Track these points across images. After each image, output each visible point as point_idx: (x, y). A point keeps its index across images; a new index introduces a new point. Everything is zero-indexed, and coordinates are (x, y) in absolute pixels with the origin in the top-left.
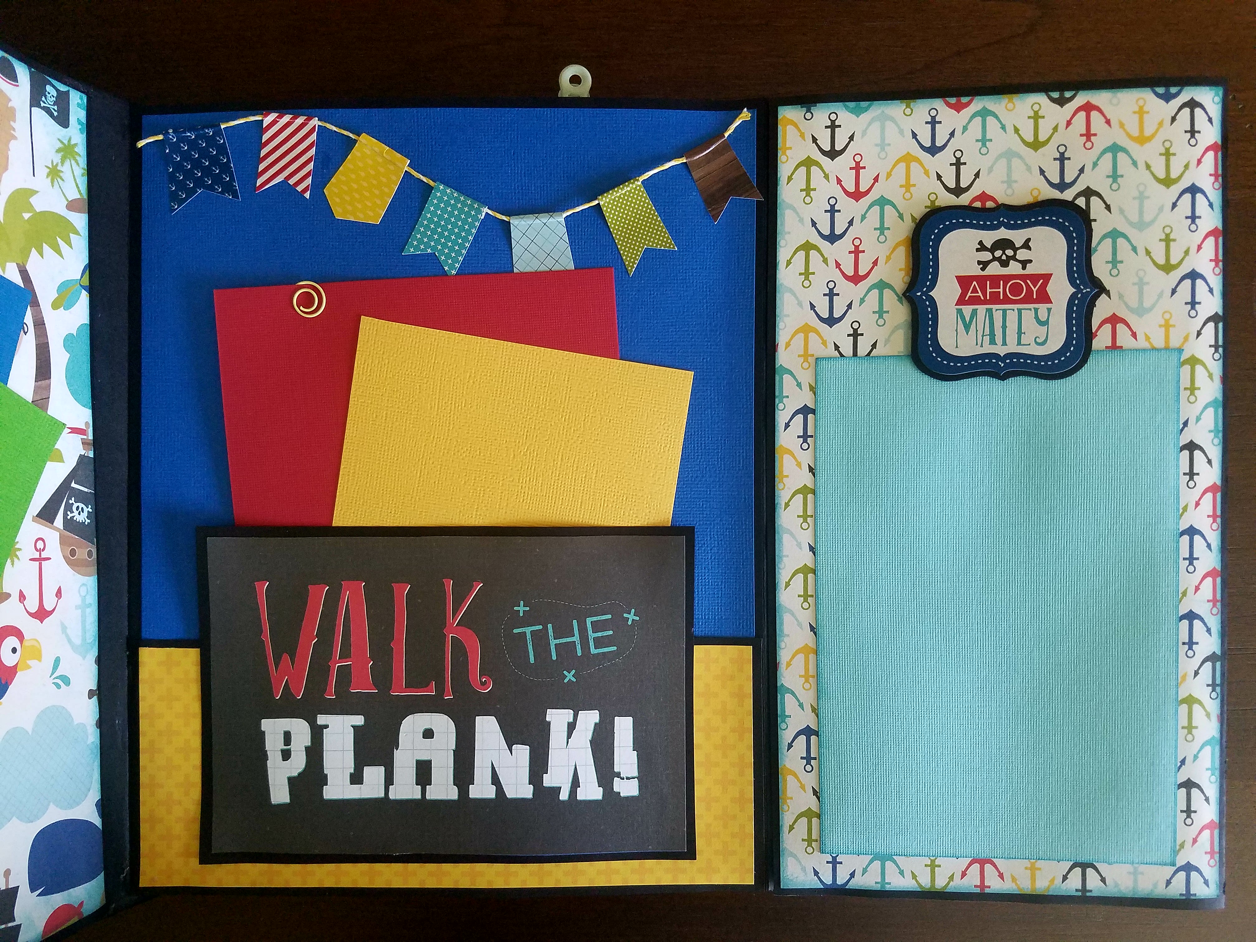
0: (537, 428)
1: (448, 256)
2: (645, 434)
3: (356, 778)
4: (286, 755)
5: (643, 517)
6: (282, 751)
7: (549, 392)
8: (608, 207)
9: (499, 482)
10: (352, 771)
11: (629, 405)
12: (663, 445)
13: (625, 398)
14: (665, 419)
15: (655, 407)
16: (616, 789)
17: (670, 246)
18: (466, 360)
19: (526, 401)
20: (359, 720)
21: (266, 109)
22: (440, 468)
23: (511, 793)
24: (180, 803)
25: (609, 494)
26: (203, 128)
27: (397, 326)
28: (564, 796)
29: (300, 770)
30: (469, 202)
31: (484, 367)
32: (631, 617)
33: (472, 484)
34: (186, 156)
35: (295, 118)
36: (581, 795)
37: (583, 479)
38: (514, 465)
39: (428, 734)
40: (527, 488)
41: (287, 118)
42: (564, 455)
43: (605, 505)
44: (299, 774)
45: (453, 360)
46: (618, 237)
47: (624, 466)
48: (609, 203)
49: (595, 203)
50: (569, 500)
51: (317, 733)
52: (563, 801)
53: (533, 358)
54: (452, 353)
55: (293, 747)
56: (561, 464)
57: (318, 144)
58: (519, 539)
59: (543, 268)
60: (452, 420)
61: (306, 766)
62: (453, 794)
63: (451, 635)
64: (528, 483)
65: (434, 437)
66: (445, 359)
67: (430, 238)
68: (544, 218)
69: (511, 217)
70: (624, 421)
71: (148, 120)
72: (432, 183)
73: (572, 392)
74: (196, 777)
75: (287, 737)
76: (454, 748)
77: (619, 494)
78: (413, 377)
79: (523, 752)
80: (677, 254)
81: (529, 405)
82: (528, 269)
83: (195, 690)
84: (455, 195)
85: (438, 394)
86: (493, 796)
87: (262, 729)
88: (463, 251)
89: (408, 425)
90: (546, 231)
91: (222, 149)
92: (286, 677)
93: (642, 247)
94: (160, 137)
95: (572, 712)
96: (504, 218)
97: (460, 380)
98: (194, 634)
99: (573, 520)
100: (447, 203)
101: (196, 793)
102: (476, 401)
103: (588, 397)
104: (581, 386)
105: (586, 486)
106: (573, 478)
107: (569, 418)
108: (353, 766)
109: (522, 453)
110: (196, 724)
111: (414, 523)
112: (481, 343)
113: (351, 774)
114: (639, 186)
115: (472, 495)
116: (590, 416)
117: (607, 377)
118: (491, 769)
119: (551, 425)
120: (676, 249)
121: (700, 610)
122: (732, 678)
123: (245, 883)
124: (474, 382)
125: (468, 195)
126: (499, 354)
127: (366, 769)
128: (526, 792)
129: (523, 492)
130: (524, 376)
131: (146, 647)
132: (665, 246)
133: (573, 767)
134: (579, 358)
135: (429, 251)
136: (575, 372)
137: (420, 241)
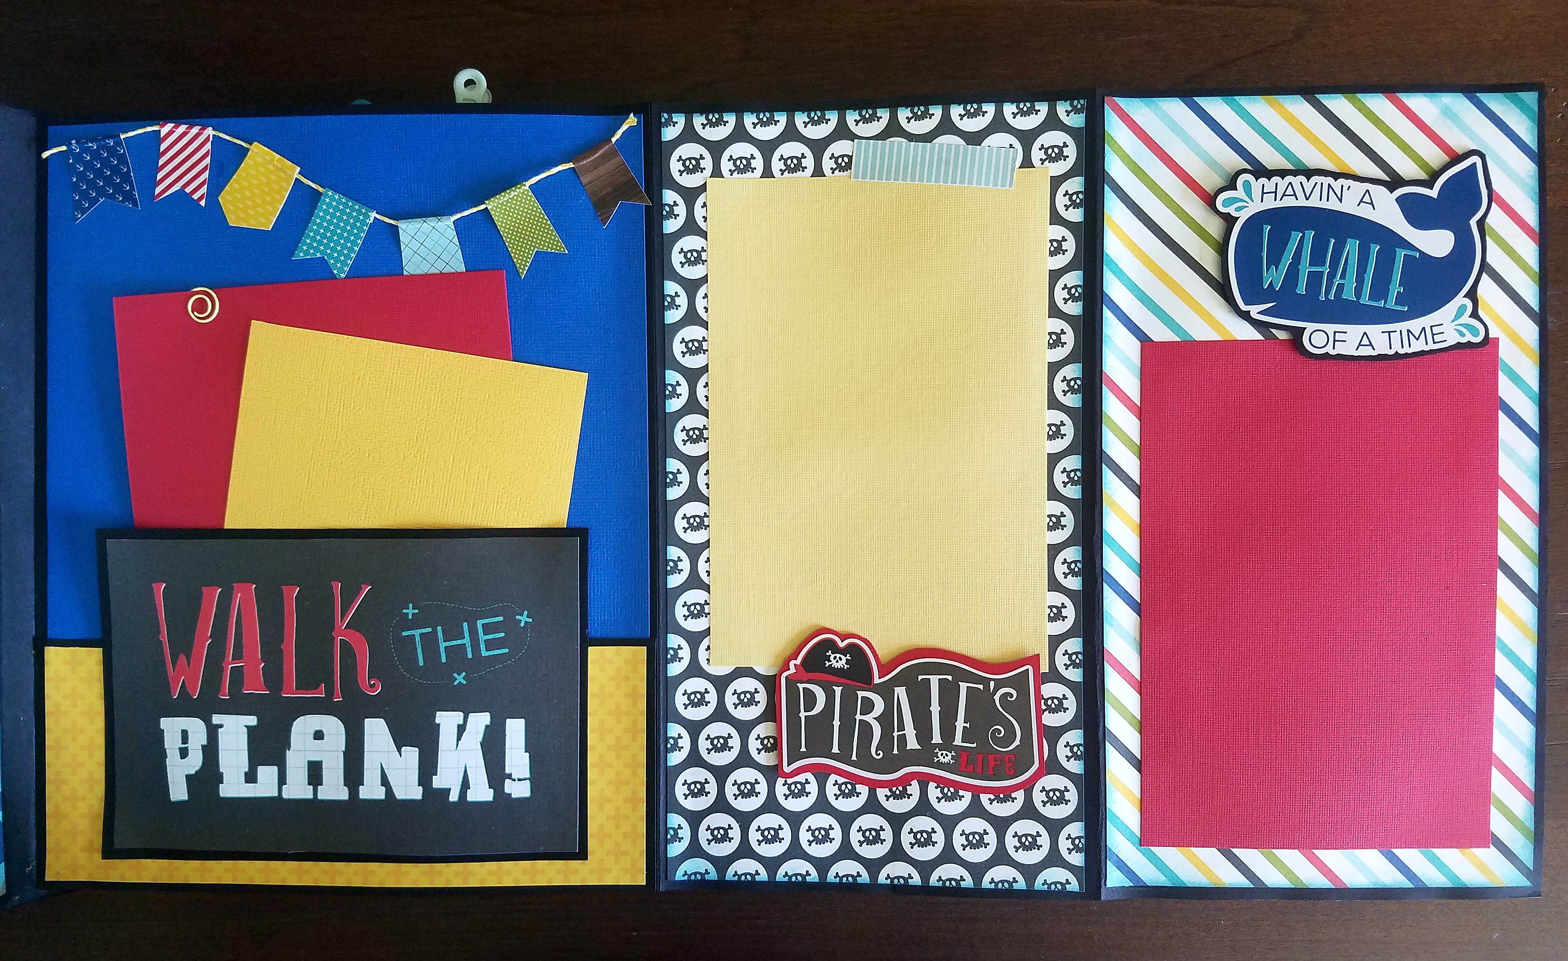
0: (427, 429)
1: (337, 260)
2: (539, 435)
3: (251, 777)
4: (184, 753)
5: (538, 519)
6: (180, 749)
7: (440, 394)
8: (496, 211)
9: (389, 484)
10: (247, 770)
11: (523, 406)
12: (558, 447)
13: (519, 399)
14: (559, 420)
15: (549, 408)
16: (507, 791)
17: (560, 249)
18: (354, 362)
19: (416, 402)
20: (252, 720)
21: (163, 119)
22: (329, 470)
23: (400, 794)
24: (84, 799)
25: (502, 495)
26: (103, 139)
27: (286, 330)
28: (454, 797)
29: (198, 768)
30: (357, 207)
31: (373, 369)
32: (524, 619)
33: (361, 486)
34: (89, 166)
35: (190, 128)
36: (471, 797)
37: (476, 481)
38: (404, 467)
39: (319, 735)
40: (417, 490)
41: (182, 128)
42: (455, 456)
43: (499, 507)
44: (197, 772)
45: (342, 362)
46: (508, 240)
47: (518, 468)
48: (497, 207)
49: (483, 207)
50: (460, 502)
51: (213, 732)
52: (453, 803)
53: (423, 360)
54: (340, 355)
55: (190, 745)
56: (452, 466)
57: (214, 152)
58: (408, 542)
59: (433, 271)
60: (340, 422)
61: (203, 763)
62: (343, 794)
63: (339, 638)
64: (418, 484)
65: (322, 439)
66: (333, 361)
67: (320, 243)
68: (432, 222)
69: (399, 221)
70: (517, 422)
71: (53, 131)
72: (321, 189)
73: (463, 393)
74: (100, 774)
75: (185, 735)
76: (344, 749)
77: (513, 496)
78: (302, 380)
79: (412, 754)
80: (568, 257)
81: (419, 406)
82: (419, 272)
83: (98, 689)
84: (343, 200)
85: (326, 396)
86: (383, 797)
87: (161, 727)
88: (352, 255)
89: (296, 428)
90: (435, 235)
91: (122, 159)
92: (183, 677)
93: (533, 251)
94: (64, 148)
95: (462, 714)
96: (392, 222)
97: (349, 382)
98: (97, 635)
99: (465, 522)
100: (336, 209)
101: (100, 789)
102: (365, 403)
103: (480, 399)
104: (472, 388)
105: (479, 488)
106: (465, 480)
107: (461, 420)
108: (247, 765)
109: (413, 455)
110: (100, 722)
111: (302, 525)
112: (370, 345)
113: (246, 774)
114: (526, 190)
115: (361, 497)
116: (483, 417)
117: (499, 378)
118: (380, 770)
119: (442, 426)
120: (567, 252)
121: (596, 611)
122: (627, 679)
123: (146, 878)
124: (362, 384)
125: (356, 200)
126: (389, 356)
127: (260, 769)
128: (416, 793)
129: (413, 494)
130: (414, 377)
131: (51, 646)
132: (556, 249)
133: (464, 769)
134: (470, 360)
135: (318, 255)
136: (467, 373)
137: (310, 246)
